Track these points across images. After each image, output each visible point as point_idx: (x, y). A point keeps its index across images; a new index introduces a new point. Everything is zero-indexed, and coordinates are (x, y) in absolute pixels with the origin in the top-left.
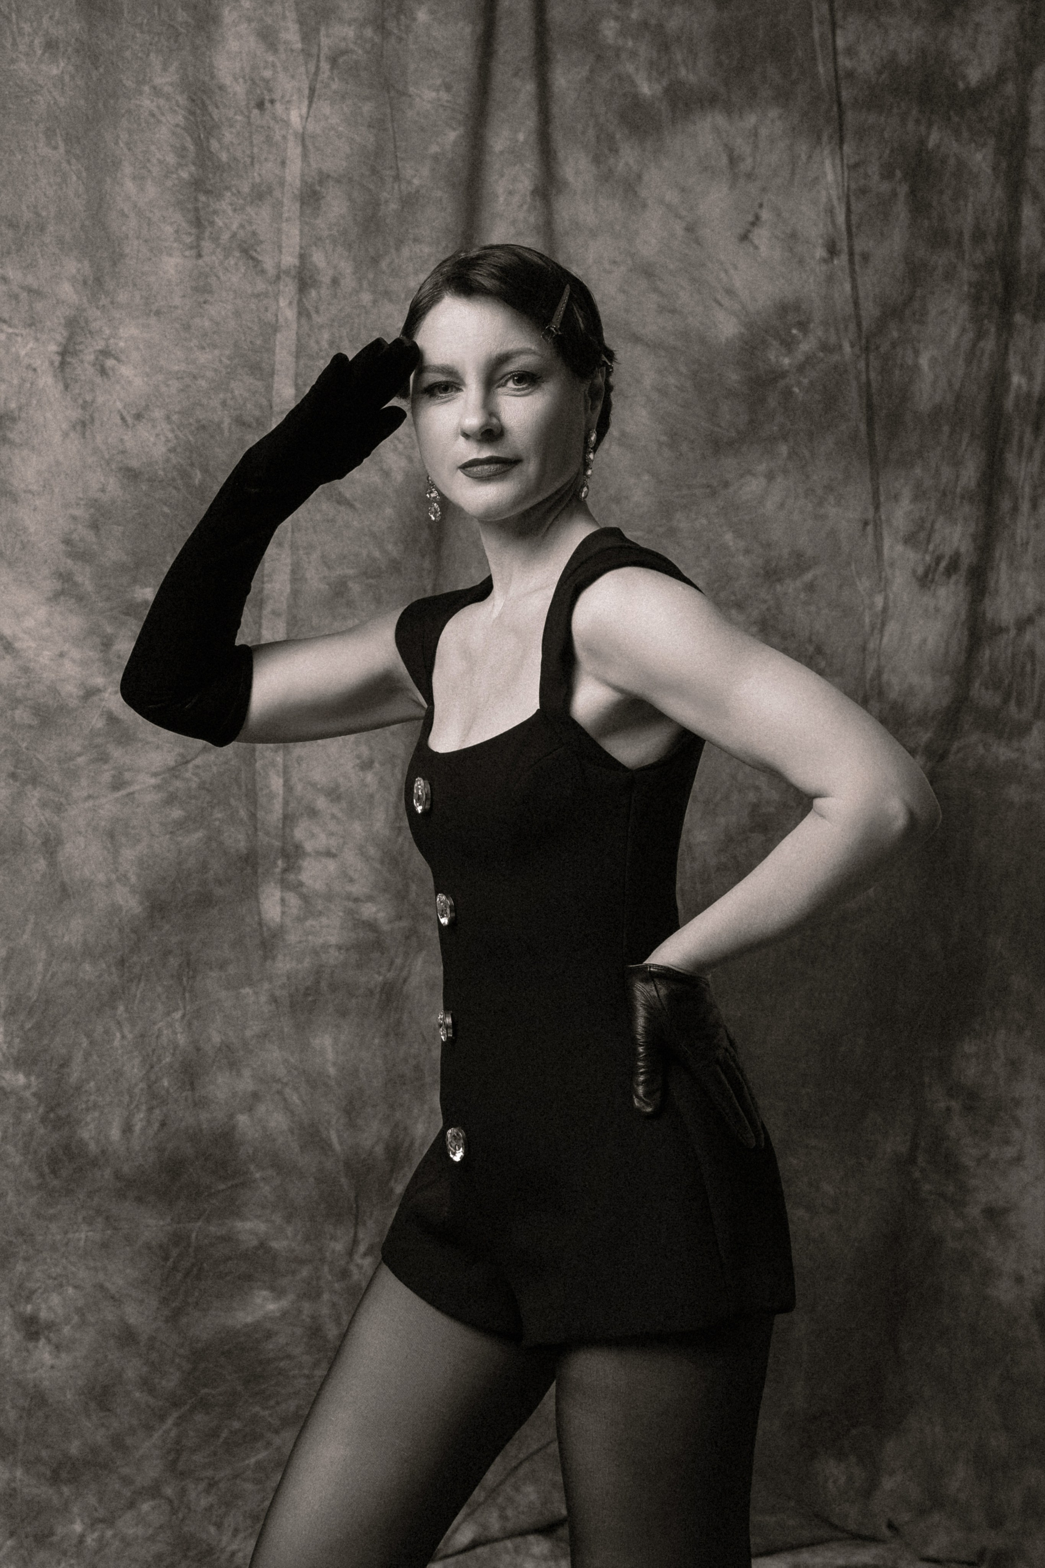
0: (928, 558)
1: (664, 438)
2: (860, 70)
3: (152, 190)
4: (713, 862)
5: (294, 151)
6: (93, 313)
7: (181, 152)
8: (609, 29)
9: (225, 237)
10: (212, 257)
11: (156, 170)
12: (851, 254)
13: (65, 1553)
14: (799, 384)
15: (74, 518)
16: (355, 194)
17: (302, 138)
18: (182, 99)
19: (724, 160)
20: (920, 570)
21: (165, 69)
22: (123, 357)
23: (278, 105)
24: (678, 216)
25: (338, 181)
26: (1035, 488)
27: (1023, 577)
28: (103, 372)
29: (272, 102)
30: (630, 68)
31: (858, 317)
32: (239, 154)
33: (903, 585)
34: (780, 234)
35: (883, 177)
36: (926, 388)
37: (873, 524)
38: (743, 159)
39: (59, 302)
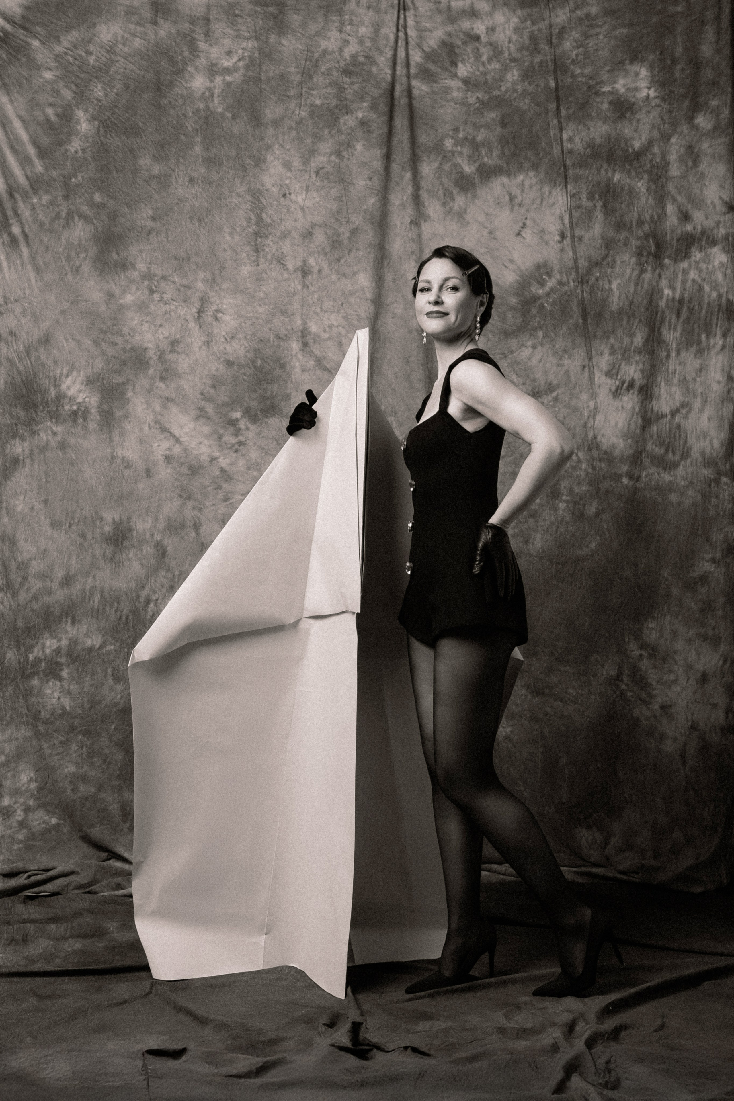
0: (617, 383)
2: (576, 149)
3: (237, 238)
5: (300, 215)
6: (212, 294)
7: (249, 220)
8: (448, 144)
9: (269, 256)
10: (263, 265)
11: (238, 230)
12: (573, 237)
14: (546, 302)
15: (205, 384)
16: (328, 231)
17: (302, 209)
18: (249, 198)
19: (507, 198)
20: (614, 388)
21: (241, 185)
22: (225, 312)
23: (293, 195)
24: (484, 227)
25: (320, 226)
26: (678, 345)
27: (674, 389)
28: (216, 319)
29: (290, 194)
30: (459, 160)
31: (577, 268)
32: (275, 219)
33: (604, 396)
34: (535, 231)
35: (588, 199)
36: (615, 299)
37: (588, 367)
38: (515, 197)
39: (197, 290)
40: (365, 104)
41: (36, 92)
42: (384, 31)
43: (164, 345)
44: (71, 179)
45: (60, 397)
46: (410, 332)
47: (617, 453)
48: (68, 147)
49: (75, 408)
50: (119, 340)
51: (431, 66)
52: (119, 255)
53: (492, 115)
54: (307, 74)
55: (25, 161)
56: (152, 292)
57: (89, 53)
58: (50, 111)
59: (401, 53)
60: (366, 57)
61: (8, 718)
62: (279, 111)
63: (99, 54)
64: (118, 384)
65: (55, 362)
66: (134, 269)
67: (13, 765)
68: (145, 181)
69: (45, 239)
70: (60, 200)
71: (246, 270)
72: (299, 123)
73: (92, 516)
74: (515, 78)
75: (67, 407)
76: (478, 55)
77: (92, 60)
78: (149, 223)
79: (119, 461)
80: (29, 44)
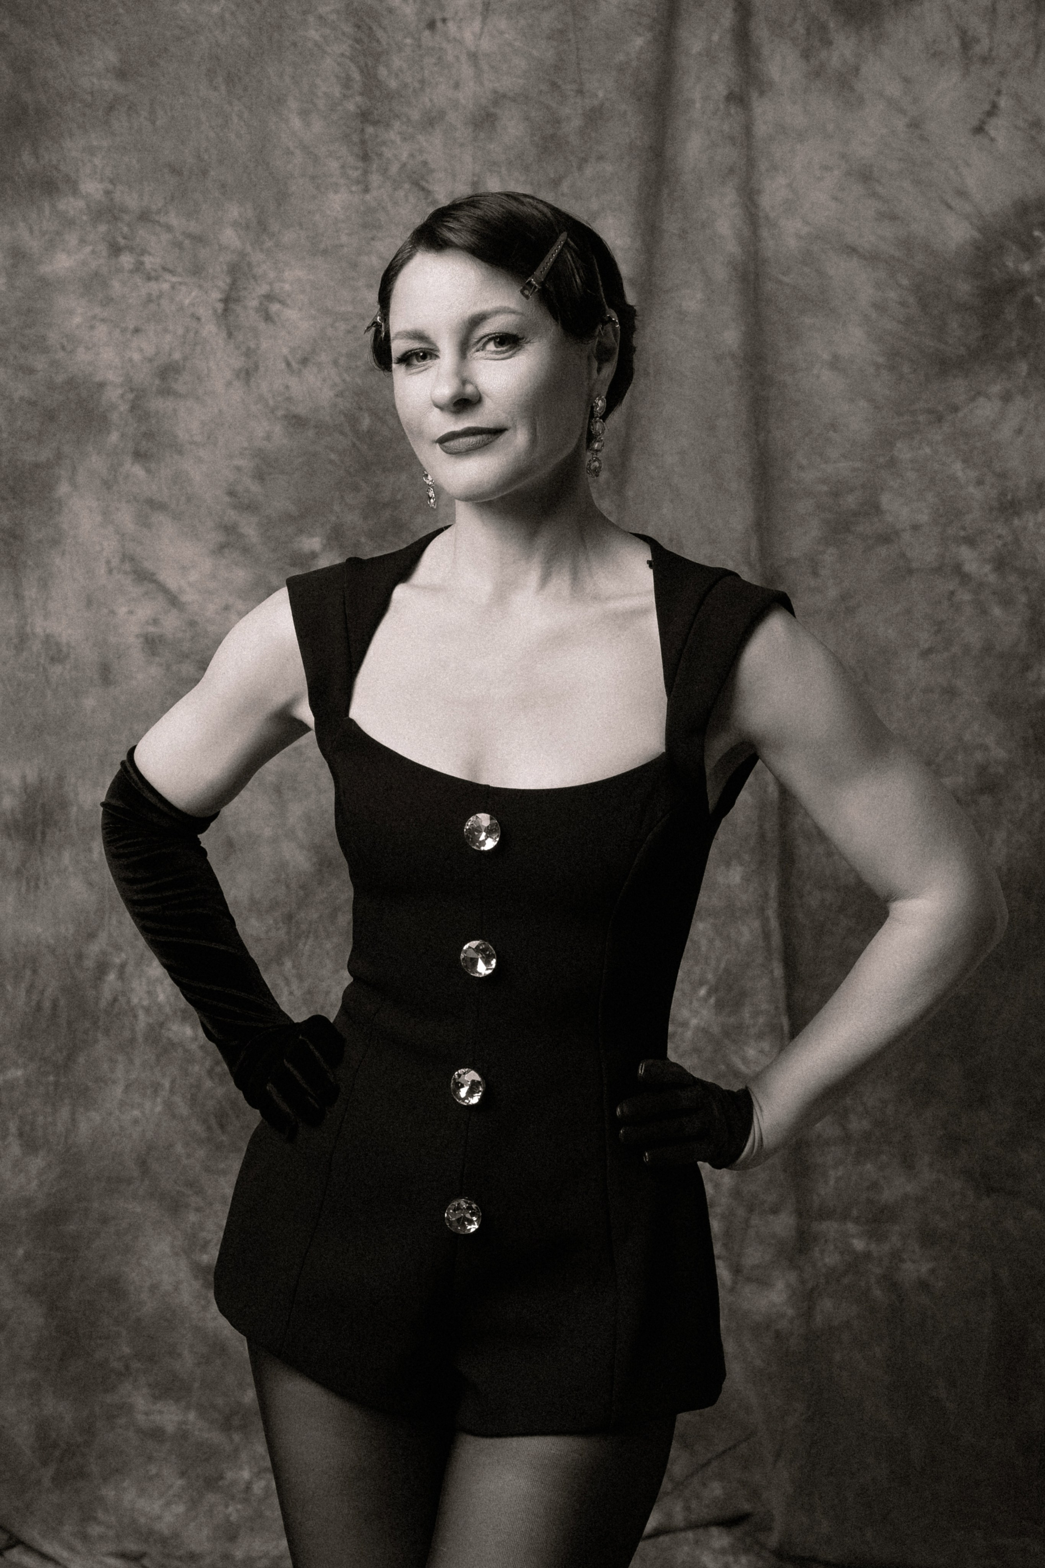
1: (881, 360)
3: (318, 126)
5: (467, 71)
6: (257, 257)
7: (347, 83)
9: (394, 169)
10: (380, 191)
11: (321, 103)
13: (233, 1498)
15: (238, 469)
16: (533, 113)
17: (473, 57)
18: (348, 29)
19: (956, 42)
22: (289, 302)
23: (451, 24)
24: (903, 112)
25: (514, 100)
28: (268, 318)
29: (444, 20)
32: (410, 80)
34: (1021, 123)
38: (978, 41)
39: (222, 248)
43: (143, 376)
46: (718, 359)
50: (40, 363)
56: (116, 250)
64: (37, 466)
66: (75, 192)
71: (336, 202)
78: (111, 85)
79: (36, 646)
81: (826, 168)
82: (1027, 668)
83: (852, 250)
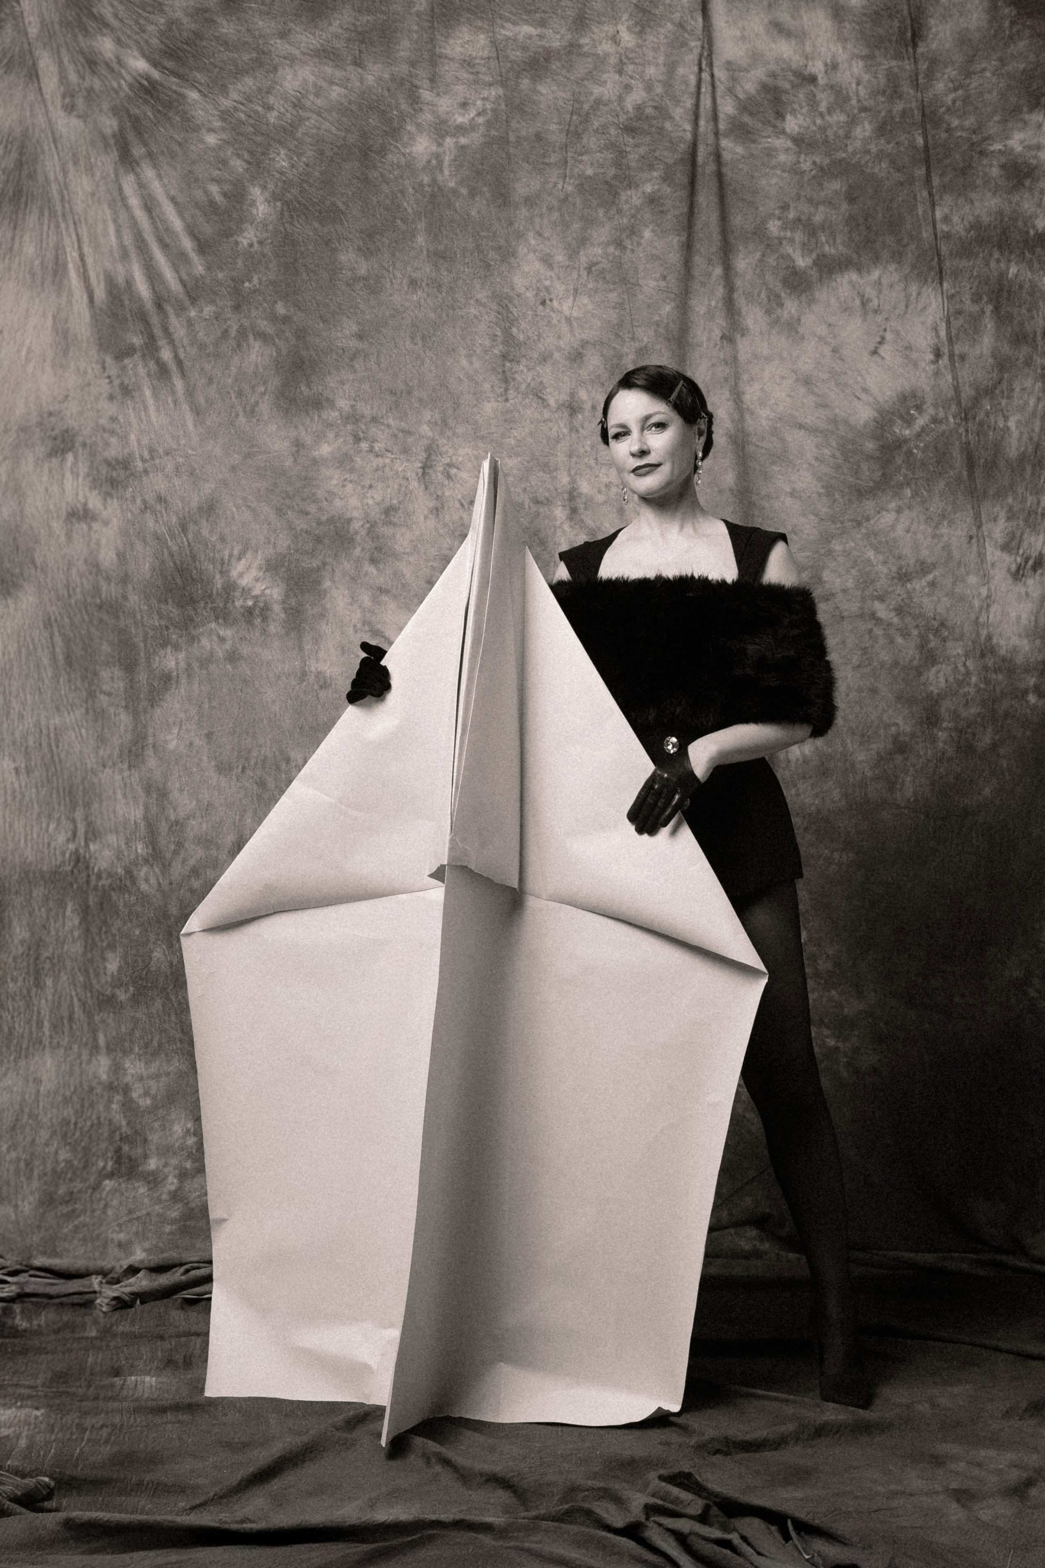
0: (1019, 559)
1: (822, 491)
2: (955, 231)
3: (477, 364)
4: (869, 774)
5: (565, 328)
6: (442, 441)
7: (493, 338)
8: (774, 227)
9: (523, 386)
10: (515, 400)
11: (479, 350)
12: (952, 356)
14: (917, 447)
16: (605, 351)
17: (569, 320)
18: (494, 306)
19: (858, 302)
20: (1014, 568)
21: (482, 288)
23: (555, 302)
24: (828, 343)
25: (594, 345)
28: (449, 477)
29: (551, 300)
30: (790, 250)
31: (959, 398)
32: (531, 335)
33: (1000, 578)
34: (899, 347)
35: (973, 301)
36: (1014, 442)
37: (975, 538)
38: (869, 300)
39: (422, 437)
40: (655, 174)
41: (194, 162)
42: (681, 71)
43: (376, 514)
44: (243, 282)
45: (230, 588)
47: (1020, 659)
48: (240, 239)
49: (250, 603)
50: (312, 508)
51: (746, 119)
52: (309, 386)
53: (836, 186)
54: (574, 134)
55: (179, 259)
56: (357, 439)
57: (270, 108)
58: (214, 189)
59: (706, 102)
60: (655, 108)
61: (155, 1043)
62: (535, 184)
63: (282, 110)
64: (311, 570)
65: (223, 539)
66: (333, 407)
67: (161, 1112)
68: (348, 285)
69: (208, 367)
70: (229, 313)
71: (489, 407)
72: (565, 200)
73: (275, 756)
74: (867, 134)
75: (238, 603)
76: (813, 102)
77: (272, 117)
78: (353, 343)
79: (312, 678)
80: (183, 96)
81: (783, 378)
82: (920, 674)
83: (801, 426)
